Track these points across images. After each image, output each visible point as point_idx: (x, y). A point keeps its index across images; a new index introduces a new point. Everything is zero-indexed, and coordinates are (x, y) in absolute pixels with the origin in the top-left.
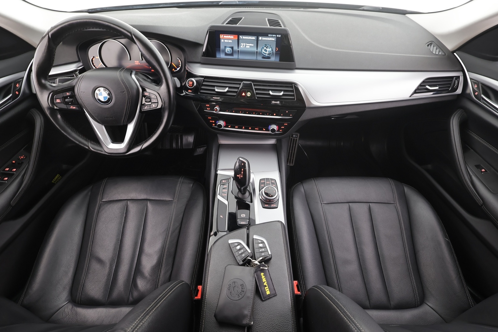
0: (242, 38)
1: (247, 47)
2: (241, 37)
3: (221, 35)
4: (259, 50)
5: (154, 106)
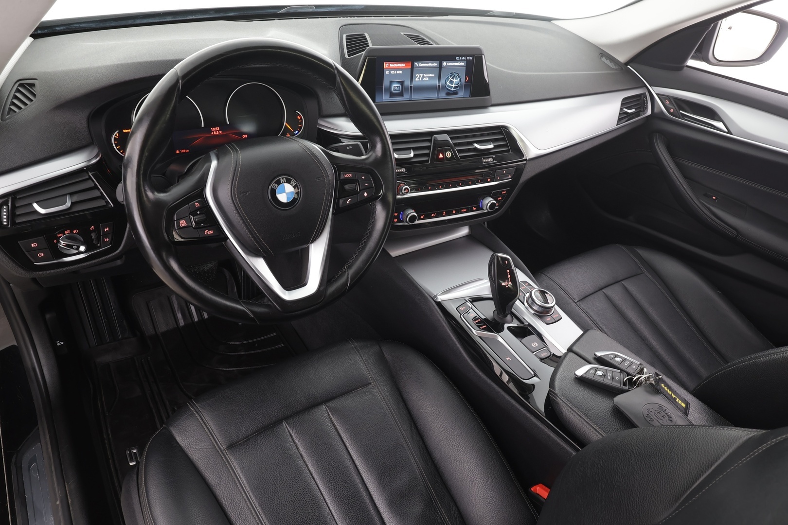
0: (417, 65)
1: (425, 79)
4: (442, 82)
5: (365, 194)
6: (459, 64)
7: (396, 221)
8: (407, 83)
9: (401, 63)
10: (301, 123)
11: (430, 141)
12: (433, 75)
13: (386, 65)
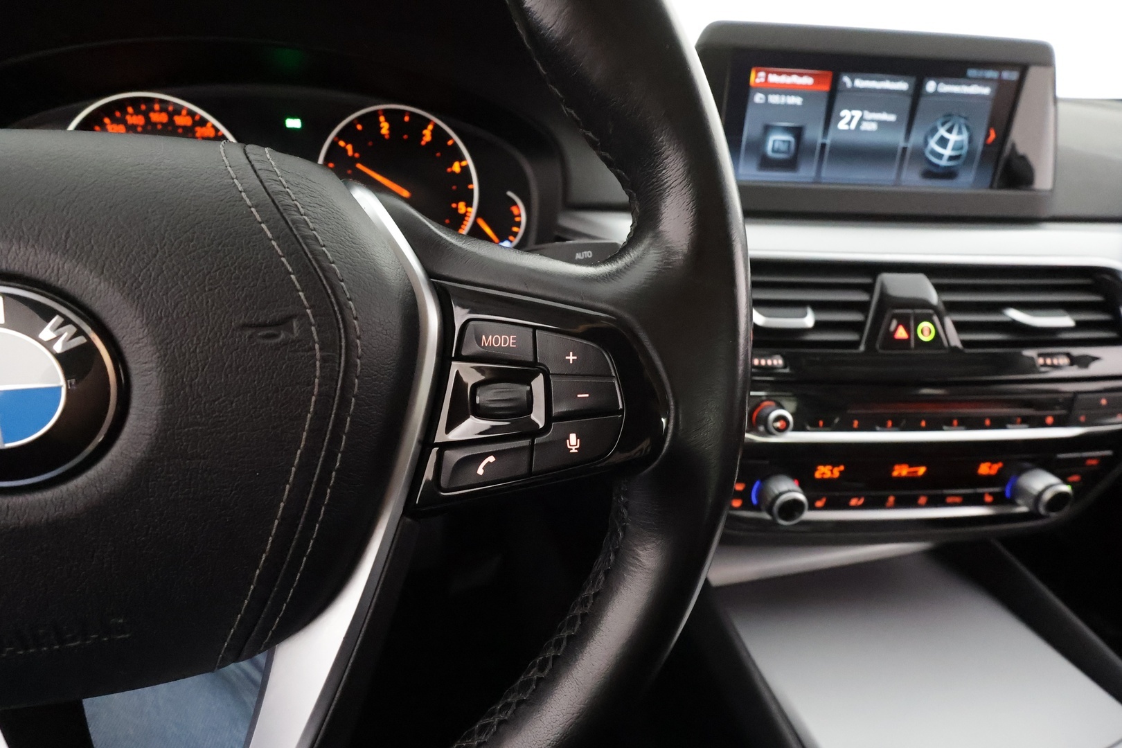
0: (849, 84)
1: (866, 126)
2: (846, 80)
3: (757, 72)
5: (573, 441)
6: (974, 89)
7: (737, 503)
8: (814, 134)
9: (801, 75)
10: (519, 224)
11: (869, 289)
13: (756, 77)
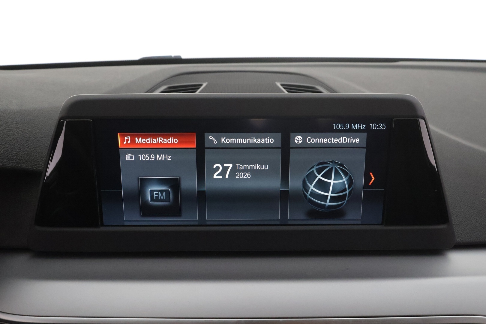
0: (215, 142)
1: (239, 175)
2: (211, 138)
3: (123, 136)
4: (295, 183)
8: (189, 184)
9: (167, 137)
12: (265, 168)
13: (123, 141)
